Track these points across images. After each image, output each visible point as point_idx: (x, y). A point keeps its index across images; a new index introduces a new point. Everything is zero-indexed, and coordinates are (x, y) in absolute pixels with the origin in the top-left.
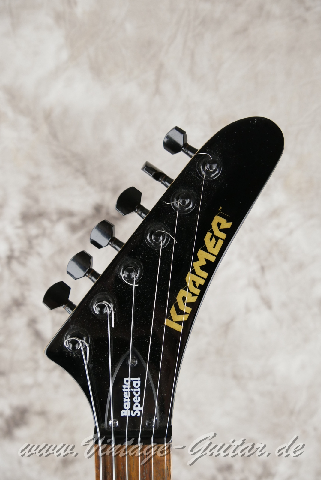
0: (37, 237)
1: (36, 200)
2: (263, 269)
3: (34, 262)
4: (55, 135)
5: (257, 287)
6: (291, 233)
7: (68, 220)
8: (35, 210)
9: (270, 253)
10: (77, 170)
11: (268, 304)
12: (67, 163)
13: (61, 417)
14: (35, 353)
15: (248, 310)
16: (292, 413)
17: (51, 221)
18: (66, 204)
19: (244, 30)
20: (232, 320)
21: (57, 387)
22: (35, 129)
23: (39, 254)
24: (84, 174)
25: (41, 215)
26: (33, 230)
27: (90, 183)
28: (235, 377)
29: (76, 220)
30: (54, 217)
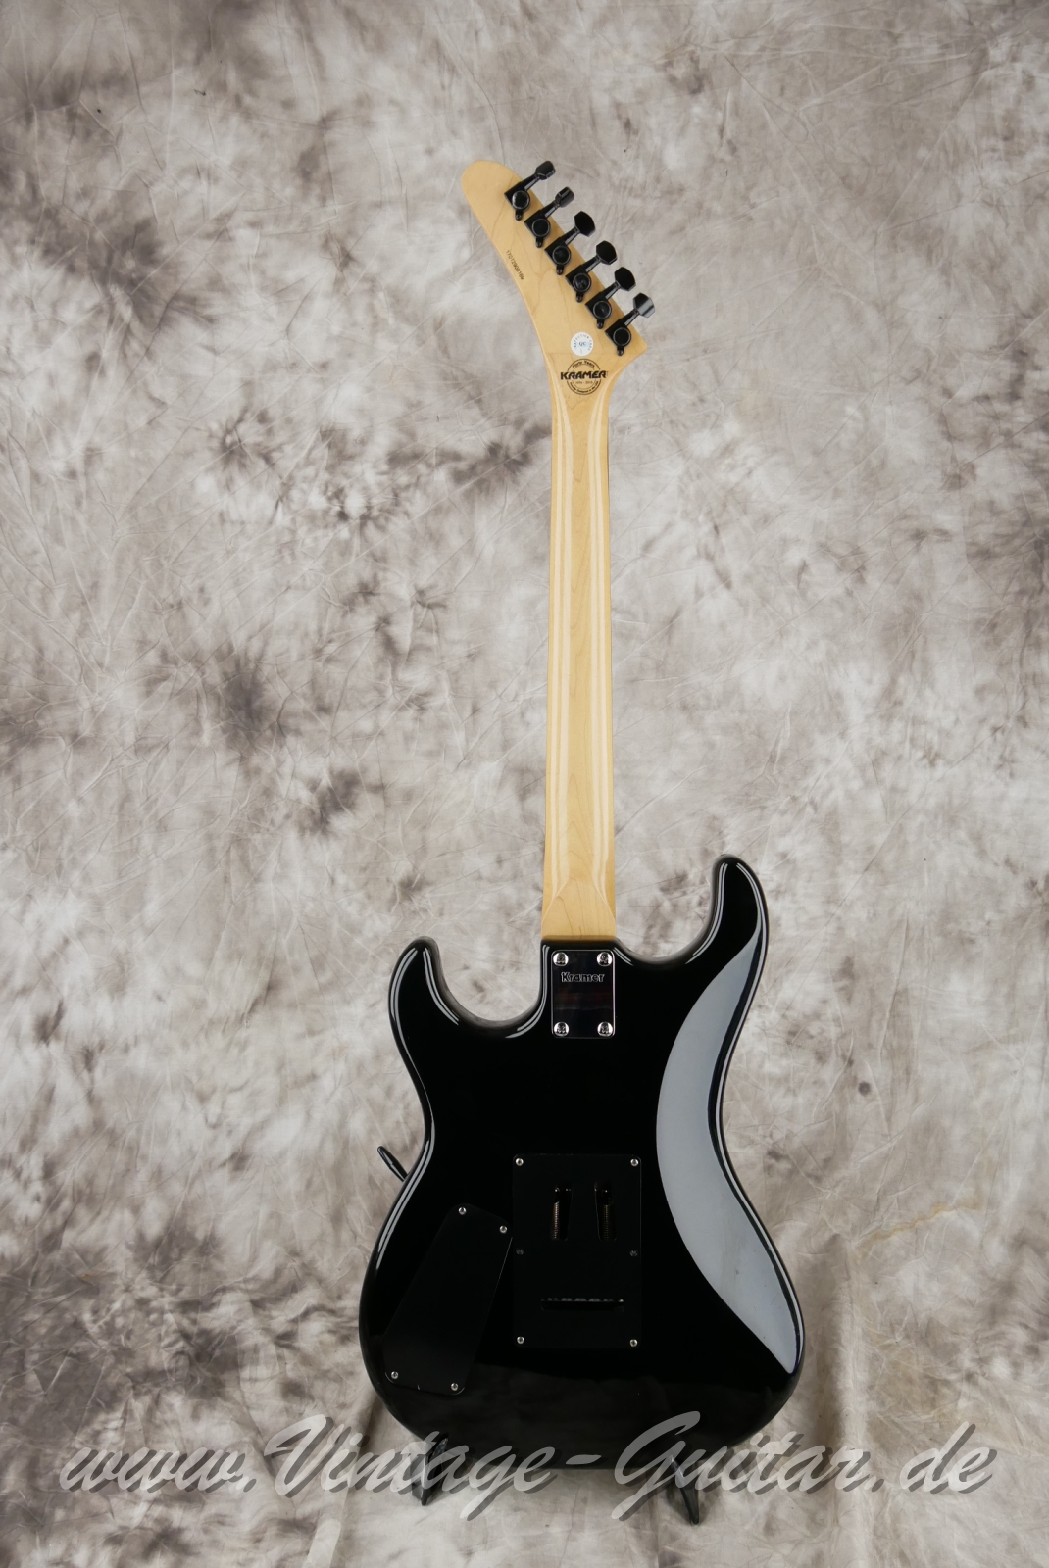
0: (407, 487)
1: (412, 435)
2: (716, 528)
3: (398, 525)
4: (445, 351)
5: (710, 557)
6: (750, 473)
7: (453, 464)
8: (407, 449)
9: (725, 505)
10: (470, 397)
11: (726, 581)
12: (457, 386)
13: (408, 796)
14: (382, 677)
15: (699, 594)
16: (772, 760)
17: (429, 465)
18: (451, 442)
19: (681, 229)
20: (677, 615)
21: (408, 738)
22: (421, 341)
23: (406, 513)
24: (479, 402)
25: (416, 456)
26: (403, 478)
27: (484, 415)
28: (685, 707)
29: (462, 466)
30: (434, 461)
